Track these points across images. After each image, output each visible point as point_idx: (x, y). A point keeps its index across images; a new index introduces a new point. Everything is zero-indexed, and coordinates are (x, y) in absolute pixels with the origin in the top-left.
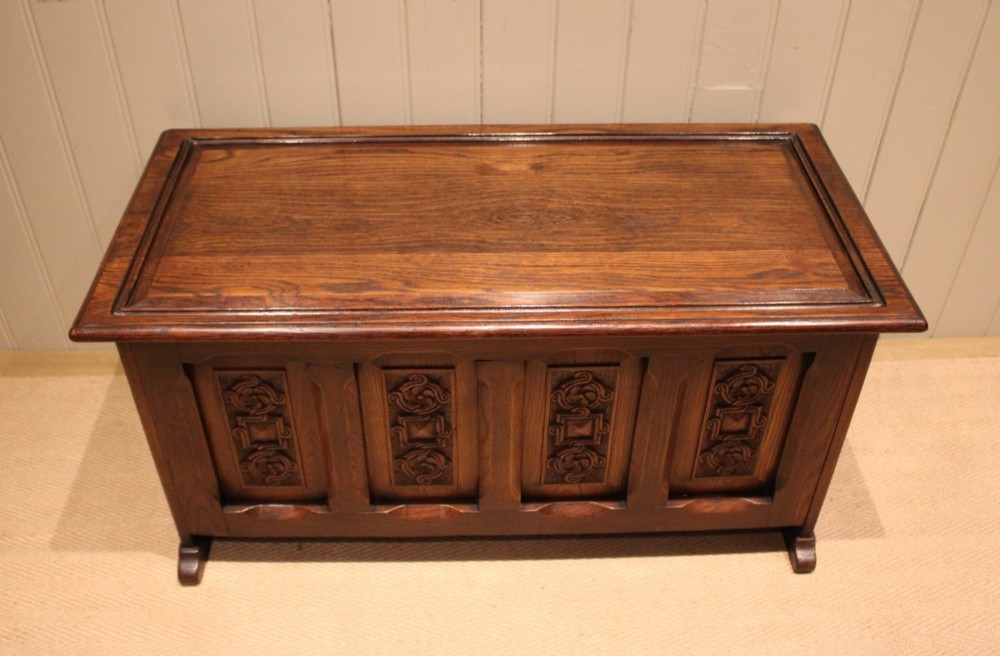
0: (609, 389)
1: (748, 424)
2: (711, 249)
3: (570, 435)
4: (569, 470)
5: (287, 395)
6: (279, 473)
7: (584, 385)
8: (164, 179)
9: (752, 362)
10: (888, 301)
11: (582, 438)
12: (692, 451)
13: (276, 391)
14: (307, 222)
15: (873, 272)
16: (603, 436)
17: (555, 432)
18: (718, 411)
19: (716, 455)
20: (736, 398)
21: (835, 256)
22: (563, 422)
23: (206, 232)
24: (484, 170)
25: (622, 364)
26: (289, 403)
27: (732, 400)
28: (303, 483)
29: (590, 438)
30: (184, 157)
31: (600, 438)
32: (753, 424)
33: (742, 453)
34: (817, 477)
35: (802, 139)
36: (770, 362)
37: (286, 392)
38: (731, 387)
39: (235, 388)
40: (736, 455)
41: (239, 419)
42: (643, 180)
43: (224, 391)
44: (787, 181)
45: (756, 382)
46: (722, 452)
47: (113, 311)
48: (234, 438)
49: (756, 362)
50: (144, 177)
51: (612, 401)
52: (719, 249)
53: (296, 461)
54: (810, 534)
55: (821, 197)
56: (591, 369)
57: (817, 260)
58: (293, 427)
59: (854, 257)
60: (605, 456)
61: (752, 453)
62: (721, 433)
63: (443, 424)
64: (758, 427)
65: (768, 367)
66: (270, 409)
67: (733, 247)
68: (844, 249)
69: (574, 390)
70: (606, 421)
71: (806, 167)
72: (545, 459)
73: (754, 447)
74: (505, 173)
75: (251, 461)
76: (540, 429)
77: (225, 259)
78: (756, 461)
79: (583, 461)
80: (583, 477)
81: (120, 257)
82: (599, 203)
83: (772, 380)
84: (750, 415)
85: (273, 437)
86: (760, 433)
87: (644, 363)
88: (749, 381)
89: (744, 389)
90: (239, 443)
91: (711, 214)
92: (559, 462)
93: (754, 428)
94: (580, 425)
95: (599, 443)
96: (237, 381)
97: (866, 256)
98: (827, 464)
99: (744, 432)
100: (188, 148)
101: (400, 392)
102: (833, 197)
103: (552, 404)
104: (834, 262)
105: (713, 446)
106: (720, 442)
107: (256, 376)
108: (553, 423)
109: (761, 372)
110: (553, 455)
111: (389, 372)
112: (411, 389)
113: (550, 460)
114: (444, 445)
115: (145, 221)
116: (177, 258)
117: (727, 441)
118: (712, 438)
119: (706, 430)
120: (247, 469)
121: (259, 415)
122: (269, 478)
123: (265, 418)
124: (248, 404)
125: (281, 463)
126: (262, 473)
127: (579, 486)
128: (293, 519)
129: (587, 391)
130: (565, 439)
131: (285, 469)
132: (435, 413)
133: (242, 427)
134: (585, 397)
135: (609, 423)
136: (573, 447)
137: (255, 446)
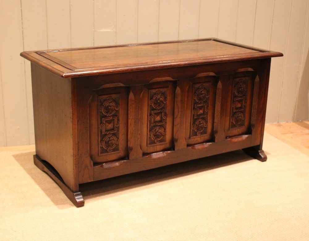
0: (208, 92)
1: (242, 104)
4: (198, 129)
6: (113, 145)
7: (202, 91)
9: (242, 78)
12: (229, 117)
13: (116, 103)
16: (207, 112)
17: (194, 112)
19: (235, 118)
27: (238, 94)
29: (203, 114)
38: (237, 89)
39: (103, 104)
40: (240, 117)
41: (103, 119)
45: (243, 86)
46: (236, 116)
48: (100, 129)
51: (209, 97)
53: (118, 138)
58: (120, 121)
60: (207, 122)
61: (244, 117)
62: (236, 109)
63: (164, 113)
66: (113, 113)
72: (192, 125)
73: (244, 113)
75: (104, 141)
79: (202, 125)
80: (202, 132)
84: (242, 100)
85: (112, 127)
86: (245, 107)
89: (240, 89)
90: (101, 131)
92: (196, 126)
93: (244, 105)
94: (201, 108)
95: (206, 116)
96: (105, 100)
98: (264, 116)
99: (241, 108)
103: (194, 99)
105: (234, 114)
106: (236, 112)
107: (111, 97)
108: (194, 108)
109: (244, 82)
110: (194, 123)
112: (156, 98)
114: (164, 123)
118: (234, 111)
119: (232, 107)
120: (102, 145)
121: (110, 116)
122: (109, 148)
123: (112, 117)
124: (107, 111)
125: (114, 140)
126: (106, 146)
127: (200, 137)
128: (117, 166)
129: (203, 94)
130: (197, 115)
131: (115, 143)
132: (162, 108)
133: (104, 123)
134: (202, 96)
135: (208, 107)
136: (199, 119)
137: (106, 132)
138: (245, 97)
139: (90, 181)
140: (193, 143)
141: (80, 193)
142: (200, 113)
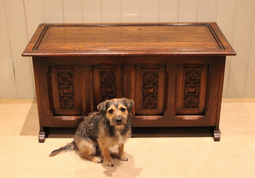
0: (157, 76)
1: (195, 90)
2: (182, 42)
3: (148, 92)
4: (148, 104)
5: (74, 78)
6: (70, 105)
7: (151, 75)
8: (42, 31)
9: (194, 69)
10: (226, 49)
11: (151, 93)
12: (181, 99)
13: (71, 76)
14: (80, 38)
15: (224, 45)
16: (156, 92)
17: (144, 91)
18: (187, 85)
19: (188, 100)
20: (191, 80)
21: (214, 43)
22: (146, 87)
23: (54, 39)
24: (126, 30)
25: (160, 69)
26: (74, 80)
27: (190, 81)
28: (76, 108)
29: (153, 93)
30: (47, 28)
31: (156, 93)
32: (197, 90)
33: (195, 100)
34: (216, 108)
35: (211, 25)
36: (198, 69)
37: (74, 76)
38: (189, 77)
39: (60, 76)
40: (193, 100)
41: (61, 86)
42: (167, 32)
43: (58, 76)
44: (205, 32)
45: (196, 76)
46: (189, 99)
47: (33, 50)
48: (59, 92)
49: (195, 69)
50: (36, 31)
51: (158, 80)
52: (185, 42)
53: (75, 101)
54: (218, 129)
55: (214, 34)
56: (152, 70)
57: (210, 44)
58: (75, 88)
59: (220, 44)
60: (157, 100)
61: (198, 100)
62: (188, 93)
63: (114, 87)
64: (198, 91)
65: (198, 71)
66: (69, 82)
67: (188, 42)
68: (217, 42)
69: (148, 77)
70: (157, 87)
71: (211, 30)
72: (141, 100)
73: (198, 97)
74: (130, 31)
75: (63, 101)
76: (140, 90)
77: (60, 43)
78: (199, 103)
79: (152, 101)
80: (152, 107)
81: (33, 43)
82: (154, 35)
83: (200, 75)
84: (195, 87)
85: (69, 92)
86: (199, 93)
87: (165, 66)
88: (194, 75)
89: (193, 78)
90: (60, 94)
91: (184, 37)
92: (145, 101)
93: (197, 91)
94: (150, 89)
95: (155, 95)
96: (61, 73)
97: (222, 43)
98: (219, 103)
99: (194, 93)
100: (47, 27)
101: (103, 77)
102: (217, 34)
103: (142, 81)
104: (214, 44)
105: (187, 97)
106: (188, 96)
107: (67, 71)
108: (143, 88)
109: (197, 72)
110: (144, 99)
111: (101, 70)
112: (106, 76)
113: (143, 101)
114: (114, 95)
115: (38, 38)
116: (48, 43)
117: (190, 95)
118: (186, 94)
119: (184, 91)
120: (61, 103)
121: (66, 85)
122: (67, 106)
123: (68, 86)
124: (64, 81)
125: (71, 101)
126: (65, 105)
127: (151, 110)
128: (73, 120)
129: (151, 77)
130: (147, 93)
131: (71, 103)
132: (113, 84)
133: (61, 89)
134: (151, 79)
135: (158, 88)
136: (149, 96)
137: (64, 95)
138: (198, 84)
139: (51, 127)
140: (145, 114)
141: (44, 133)
142: (150, 92)
